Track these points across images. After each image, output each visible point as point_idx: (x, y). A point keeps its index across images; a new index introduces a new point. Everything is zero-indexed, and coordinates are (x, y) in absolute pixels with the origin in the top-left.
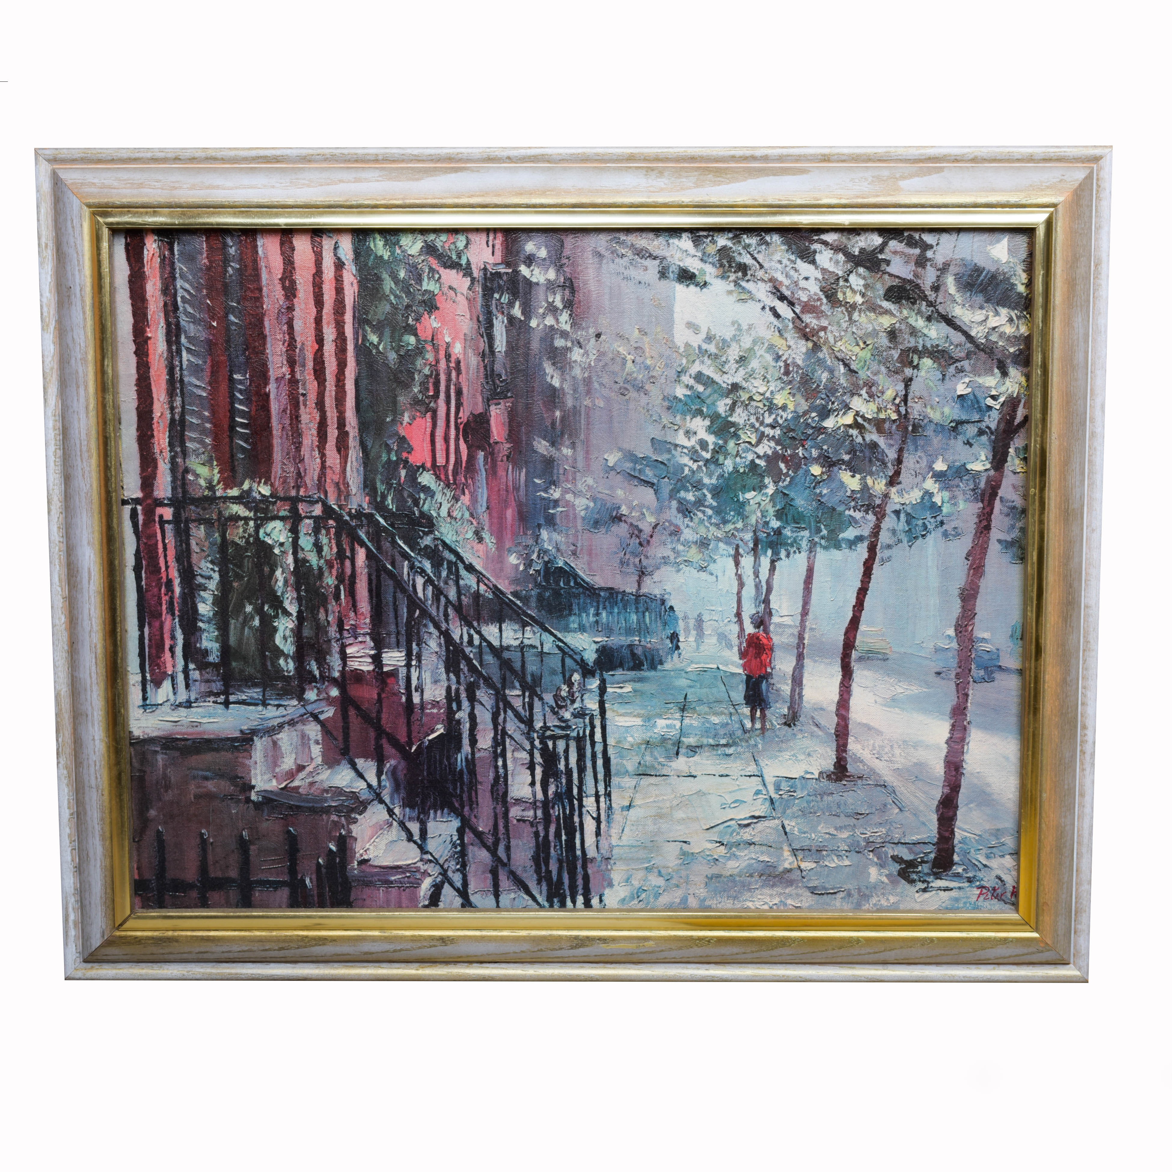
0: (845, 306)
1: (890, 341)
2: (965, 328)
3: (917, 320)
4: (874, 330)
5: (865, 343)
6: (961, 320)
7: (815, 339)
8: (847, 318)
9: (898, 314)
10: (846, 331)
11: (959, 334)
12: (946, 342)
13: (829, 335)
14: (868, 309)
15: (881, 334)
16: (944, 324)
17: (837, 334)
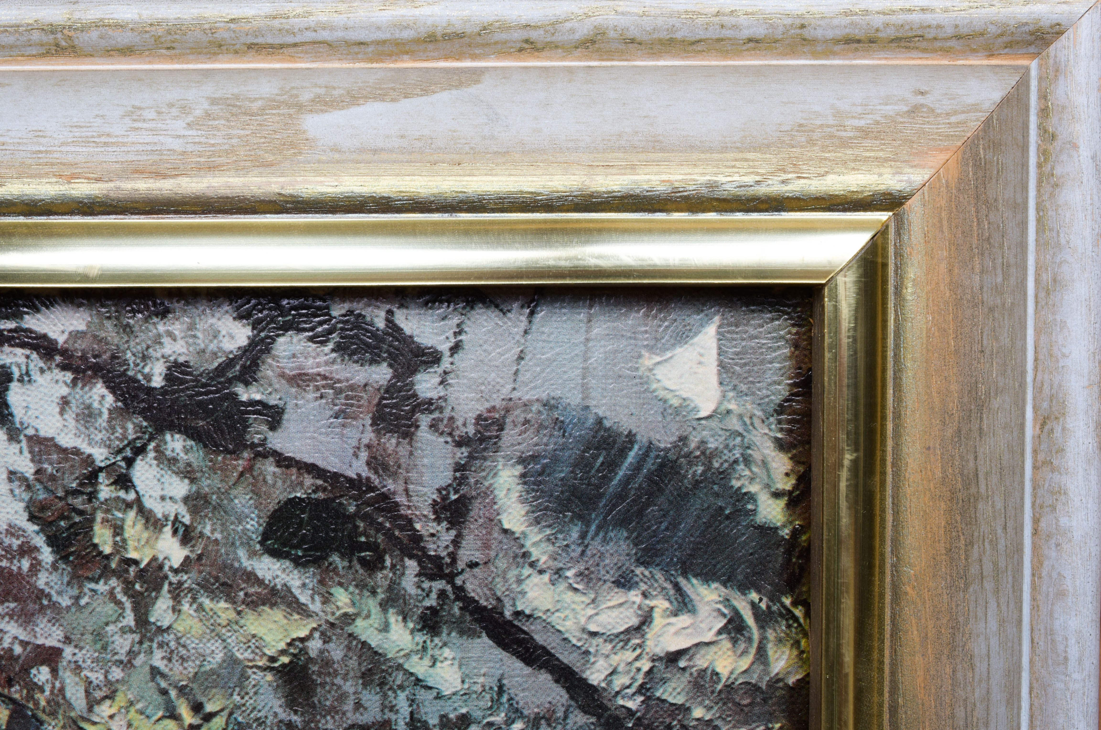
0: (120, 574)
1: (291, 704)
2: (566, 658)
3: (385, 628)
4: (232, 661)
5: (197, 708)
6: (548, 626)
7: (16, 692)
8: (129, 619)
9: (316, 606)
10: (128, 665)
11: (545, 677)
12: (496, 704)
13: (68, 678)
14: (205, 586)
15: (255, 677)
16: (485, 639)
17: (97, 677)
